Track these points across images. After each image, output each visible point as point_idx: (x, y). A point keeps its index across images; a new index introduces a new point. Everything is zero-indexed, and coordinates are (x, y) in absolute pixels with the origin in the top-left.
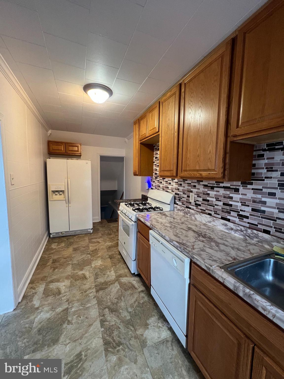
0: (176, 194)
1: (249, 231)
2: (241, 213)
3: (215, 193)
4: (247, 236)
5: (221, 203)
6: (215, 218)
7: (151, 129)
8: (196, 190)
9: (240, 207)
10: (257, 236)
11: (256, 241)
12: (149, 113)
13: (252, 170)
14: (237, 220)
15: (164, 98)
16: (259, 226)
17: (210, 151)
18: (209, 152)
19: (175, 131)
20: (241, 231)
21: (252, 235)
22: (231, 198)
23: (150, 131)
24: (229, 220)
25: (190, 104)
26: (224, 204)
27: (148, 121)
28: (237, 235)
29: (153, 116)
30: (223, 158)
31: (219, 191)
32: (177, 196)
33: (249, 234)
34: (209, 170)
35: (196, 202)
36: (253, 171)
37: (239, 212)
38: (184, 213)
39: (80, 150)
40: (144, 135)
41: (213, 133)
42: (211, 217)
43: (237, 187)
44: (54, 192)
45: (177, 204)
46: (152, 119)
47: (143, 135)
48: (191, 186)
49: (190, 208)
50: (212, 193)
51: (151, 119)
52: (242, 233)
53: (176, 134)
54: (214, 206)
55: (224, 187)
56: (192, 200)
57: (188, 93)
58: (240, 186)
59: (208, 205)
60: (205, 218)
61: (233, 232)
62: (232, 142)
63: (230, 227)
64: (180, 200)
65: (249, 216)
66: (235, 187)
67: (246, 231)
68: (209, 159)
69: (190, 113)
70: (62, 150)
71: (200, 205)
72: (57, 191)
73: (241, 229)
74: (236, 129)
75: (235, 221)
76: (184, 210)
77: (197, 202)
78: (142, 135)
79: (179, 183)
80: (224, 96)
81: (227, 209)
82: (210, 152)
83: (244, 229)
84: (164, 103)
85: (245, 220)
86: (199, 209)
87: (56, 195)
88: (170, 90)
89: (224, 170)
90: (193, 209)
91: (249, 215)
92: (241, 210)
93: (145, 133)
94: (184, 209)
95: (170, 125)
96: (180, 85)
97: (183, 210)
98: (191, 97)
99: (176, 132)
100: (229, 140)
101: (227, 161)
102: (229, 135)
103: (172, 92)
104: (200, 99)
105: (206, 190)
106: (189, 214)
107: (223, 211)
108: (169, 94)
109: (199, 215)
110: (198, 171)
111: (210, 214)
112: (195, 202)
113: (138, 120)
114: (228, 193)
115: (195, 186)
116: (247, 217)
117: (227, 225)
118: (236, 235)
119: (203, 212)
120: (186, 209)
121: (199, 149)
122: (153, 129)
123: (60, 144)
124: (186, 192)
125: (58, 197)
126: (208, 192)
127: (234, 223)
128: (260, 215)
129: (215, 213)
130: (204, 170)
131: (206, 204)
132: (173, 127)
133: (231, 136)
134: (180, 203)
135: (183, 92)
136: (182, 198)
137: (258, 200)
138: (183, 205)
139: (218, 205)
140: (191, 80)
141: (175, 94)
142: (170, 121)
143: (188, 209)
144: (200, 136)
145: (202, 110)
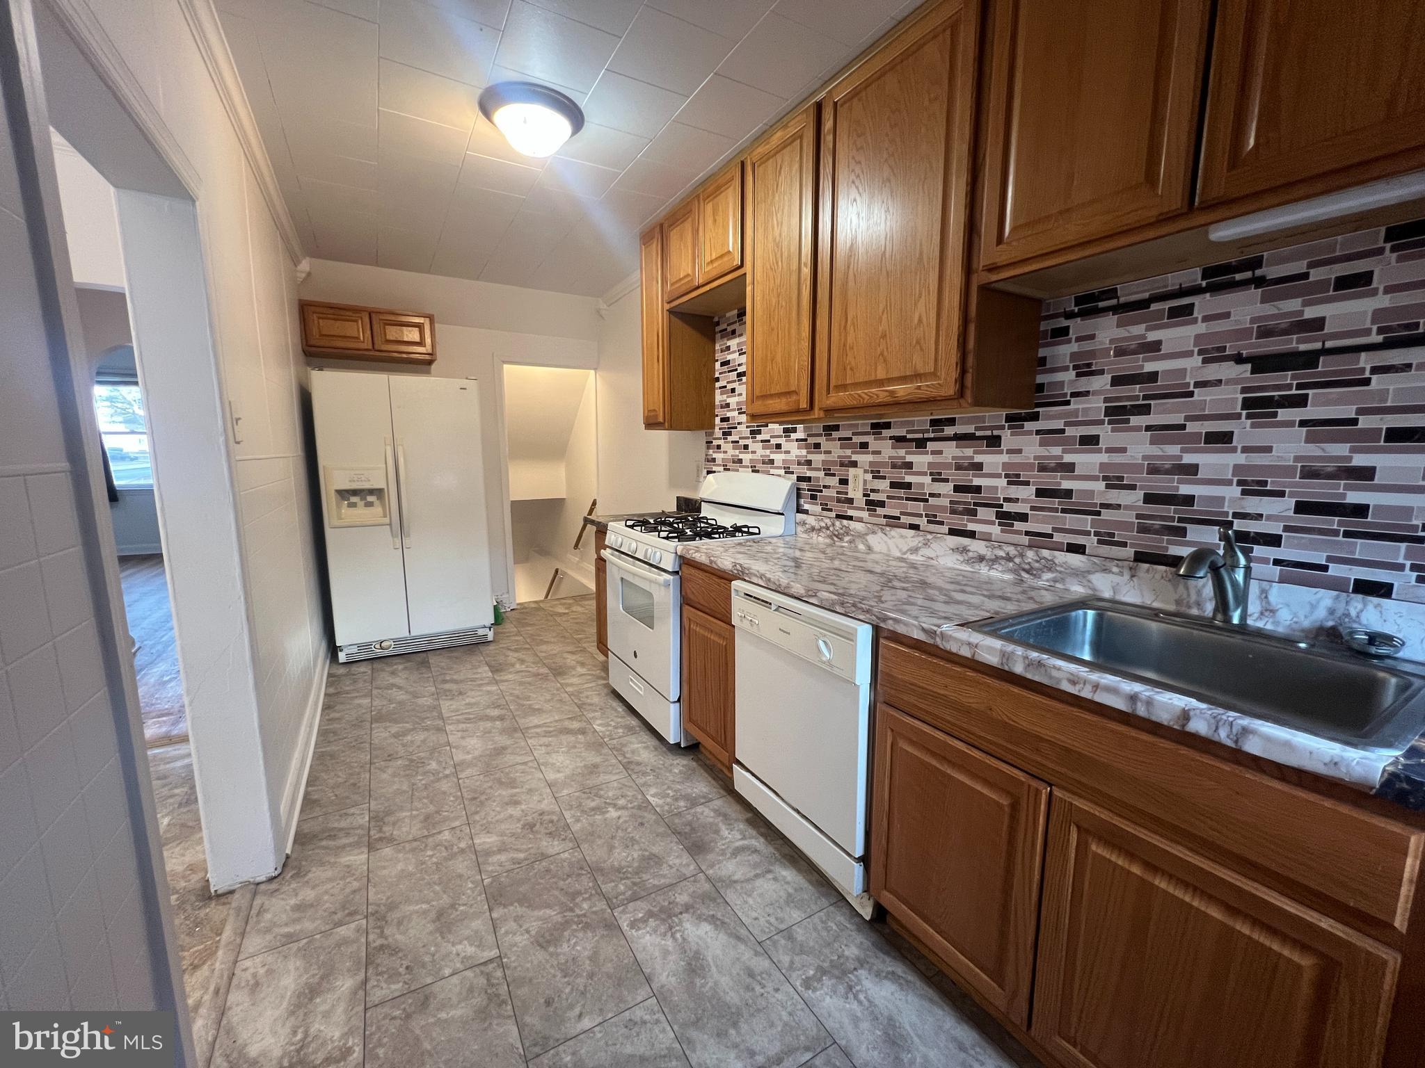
0: (800, 479)
1: (1030, 554)
2: (1007, 507)
3: (929, 458)
4: (1024, 570)
5: (947, 488)
6: (929, 537)
7: (714, 257)
8: (870, 458)
9: (1004, 489)
10: (1050, 566)
11: (1047, 581)
12: (704, 200)
13: (1038, 376)
14: (995, 530)
15: (760, 150)
16: (1058, 537)
17: (920, 317)
18: (916, 321)
19: (803, 259)
20: (1009, 559)
21: (1037, 565)
22: (978, 467)
23: (708, 264)
24: (972, 535)
25: (853, 171)
26: (957, 489)
27: (701, 233)
28: (998, 574)
29: (721, 213)
30: (959, 336)
31: (940, 452)
32: (804, 485)
33: (1029, 563)
34: (917, 376)
35: (869, 495)
36: (1040, 379)
37: (1001, 506)
38: (830, 537)
39: (428, 340)
40: (686, 280)
41: (928, 263)
42: (918, 536)
43: (996, 433)
44: (344, 494)
45: (806, 512)
46: (715, 221)
47: (681, 280)
48: (852, 446)
49: (850, 518)
50: (920, 460)
51: (710, 221)
52: (1011, 564)
53: (807, 271)
54: (927, 501)
55: (957, 437)
56: (855, 492)
57: (846, 137)
58: (1002, 428)
59: (907, 499)
60: (900, 542)
61: (984, 570)
62: (985, 289)
63: (975, 555)
64: (813, 497)
65: (1030, 512)
66: (988, 433)
67: (1022, 555)
68: (918, 342)
69: (855, 200)
70: (358, 338)
71: (882, 504)
72: (355, 492)
73: (1008, 554)
74: (997, 245)
75: (991, 534)
76: (831, 529)
77: (873, 497)
78: (676, 282)
79: (811, 440)
80: (961, 148)
81: (965, 503)
82: (920, 321)
83: (1016, 553)
84: (761, 168)
85: (1018, 525)
86: (879, 516)
87: (353, 505)
88: (781, 121)
89: (963, 372)
90: (860, 520)
91: (1028, 511)
92: (1006, 500)
93: (690, 272)
94: (829, 523)
95: (785, 244)
96: (819, 107)
97: (828, 528)
98: (858, 150)
99: (805, 265)
100: (975, 282)
101: (971, 344)
102: (975, 266)
103: (792, 131)
104: (885, 156)
105: (902, 452)
106: (847, 539)
107: (953, 512)
108: (778, 137)
109: (880, 534)
110: (881, 383)
111: (915, 527)
112: (865, 495)
113: (658, 229)
114: (969, 452)
115: (864, 446)
116: (1023, 517)
117: (969, 551)
118: (993, 573)
119: (893, 522)
120: (837, 523)
121: (885, 316)
122: (722, 256)
123: (348, 313)
124: (834, 469)
125: (360, 513)
126: (909, 458)
127: (987, 538)
128: (1060, 503)
129: (929, 522)
130: (903, 379)
131: (901, 498)
132: (794, 248)
133: (981, 268)
134: (816, 508)
135: (829, 130)
136: (821, 491)
137: (1052, 463)
138: (825, 513)
139: (939, 495)
140: (855, 94)
141: (801, 137)
142: (785, 228)
143: (845, 522)
144: (887, 273)
145: (892, 192)
